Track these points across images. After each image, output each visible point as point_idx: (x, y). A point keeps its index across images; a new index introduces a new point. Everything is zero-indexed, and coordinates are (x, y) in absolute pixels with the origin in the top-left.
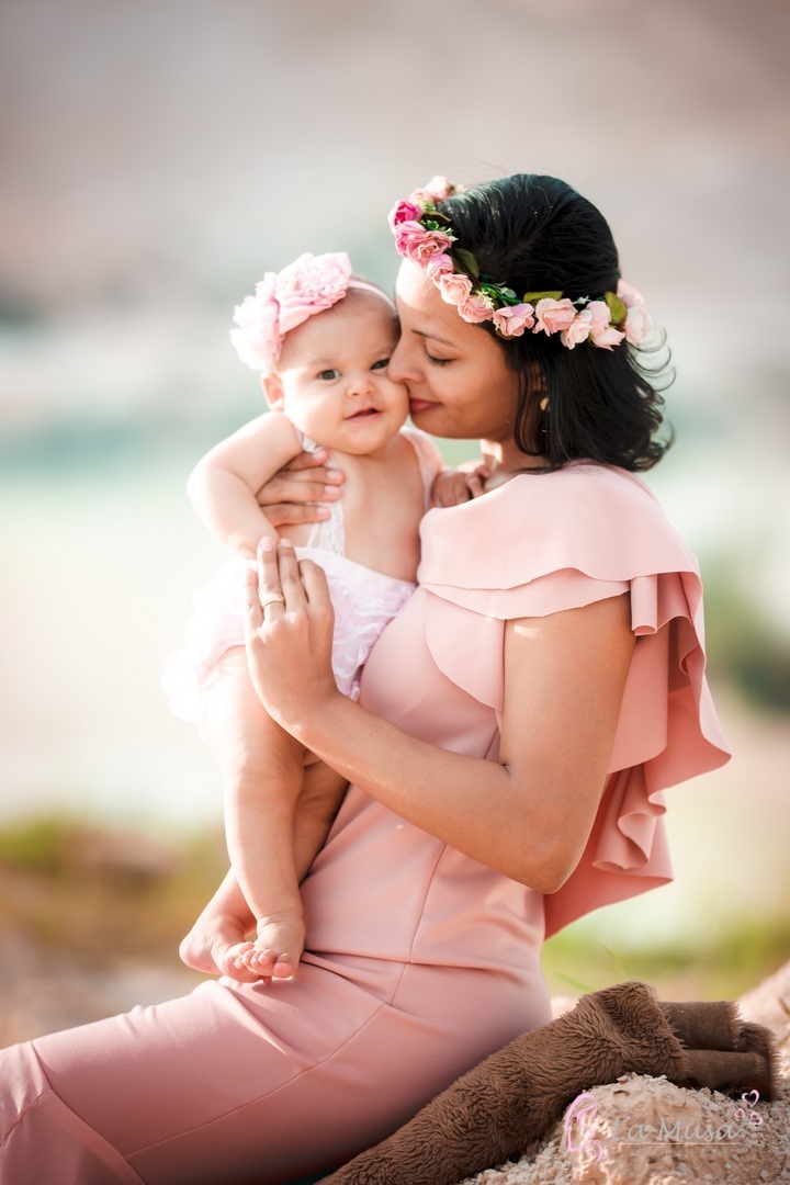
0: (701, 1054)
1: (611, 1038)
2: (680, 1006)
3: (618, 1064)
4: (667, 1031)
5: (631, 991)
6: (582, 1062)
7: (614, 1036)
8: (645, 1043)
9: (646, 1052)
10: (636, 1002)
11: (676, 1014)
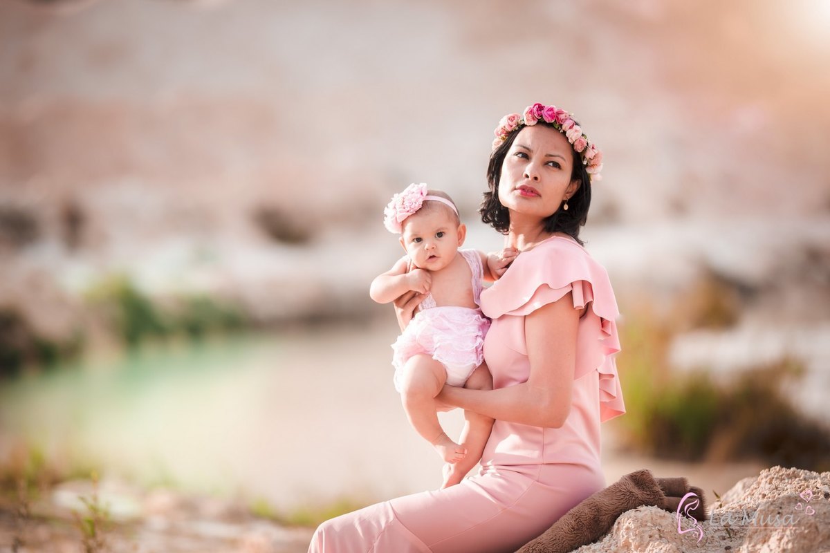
0: (672, 498)
1: (634, 491)
2: (664, 479)
3: (637, 502)
4: (658, 488)
5: (642, 473)
6: (622, 501)
7: (636, 491)
8: (648, 493)
9: (649, 497)
10: (644, 476)
11: (661, 482)
